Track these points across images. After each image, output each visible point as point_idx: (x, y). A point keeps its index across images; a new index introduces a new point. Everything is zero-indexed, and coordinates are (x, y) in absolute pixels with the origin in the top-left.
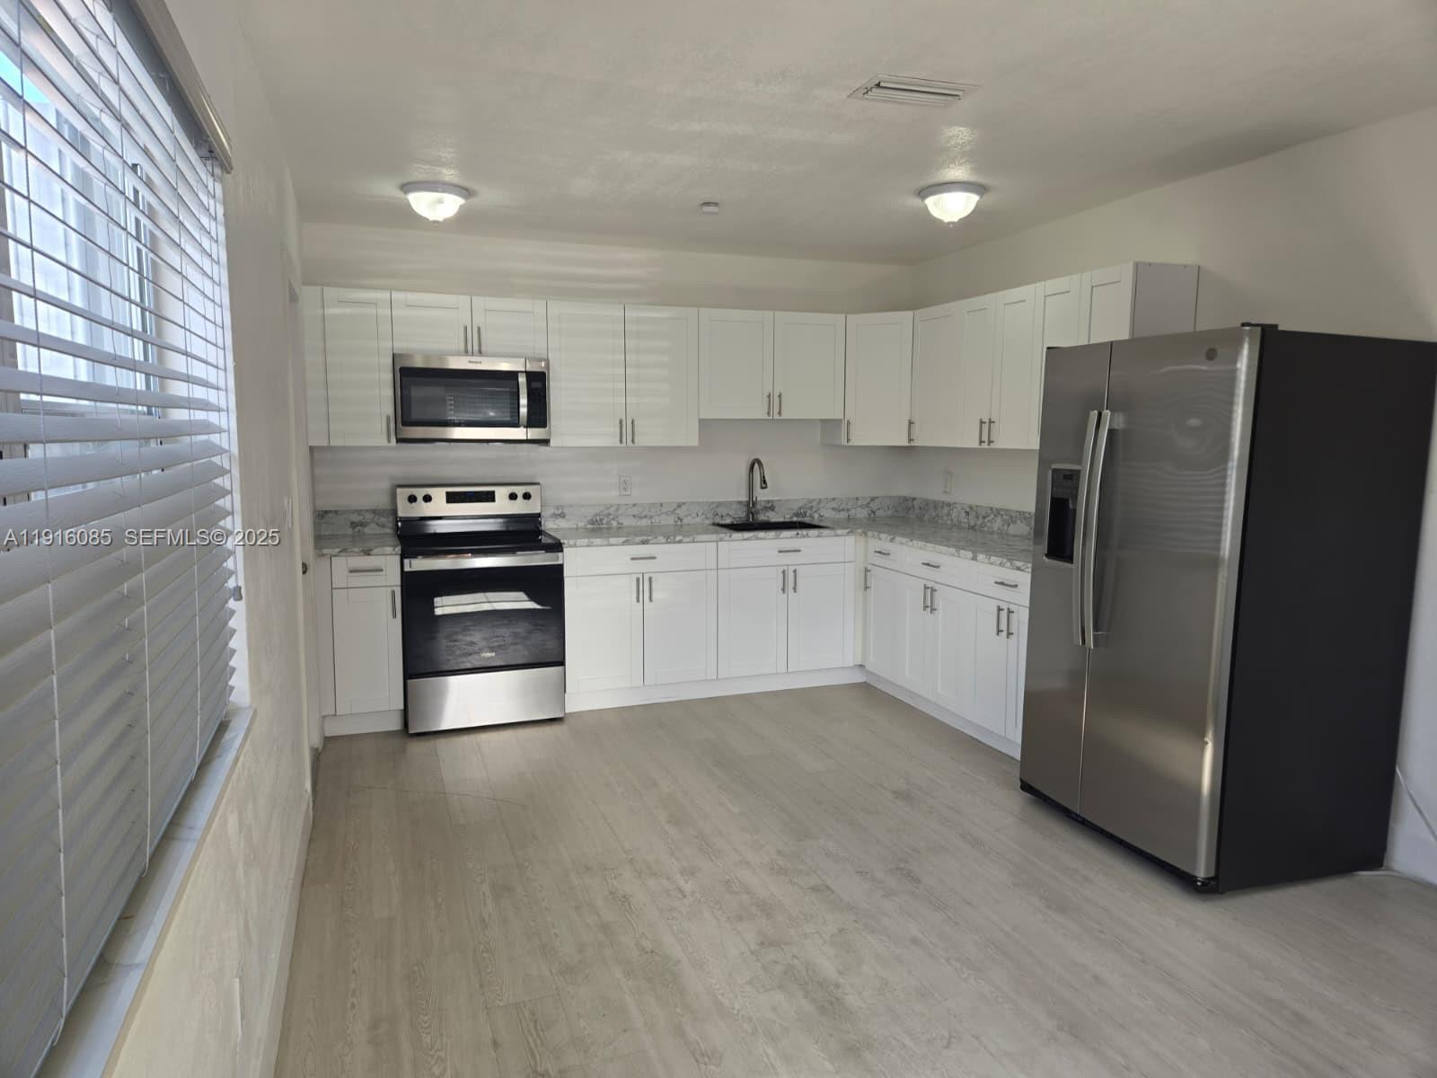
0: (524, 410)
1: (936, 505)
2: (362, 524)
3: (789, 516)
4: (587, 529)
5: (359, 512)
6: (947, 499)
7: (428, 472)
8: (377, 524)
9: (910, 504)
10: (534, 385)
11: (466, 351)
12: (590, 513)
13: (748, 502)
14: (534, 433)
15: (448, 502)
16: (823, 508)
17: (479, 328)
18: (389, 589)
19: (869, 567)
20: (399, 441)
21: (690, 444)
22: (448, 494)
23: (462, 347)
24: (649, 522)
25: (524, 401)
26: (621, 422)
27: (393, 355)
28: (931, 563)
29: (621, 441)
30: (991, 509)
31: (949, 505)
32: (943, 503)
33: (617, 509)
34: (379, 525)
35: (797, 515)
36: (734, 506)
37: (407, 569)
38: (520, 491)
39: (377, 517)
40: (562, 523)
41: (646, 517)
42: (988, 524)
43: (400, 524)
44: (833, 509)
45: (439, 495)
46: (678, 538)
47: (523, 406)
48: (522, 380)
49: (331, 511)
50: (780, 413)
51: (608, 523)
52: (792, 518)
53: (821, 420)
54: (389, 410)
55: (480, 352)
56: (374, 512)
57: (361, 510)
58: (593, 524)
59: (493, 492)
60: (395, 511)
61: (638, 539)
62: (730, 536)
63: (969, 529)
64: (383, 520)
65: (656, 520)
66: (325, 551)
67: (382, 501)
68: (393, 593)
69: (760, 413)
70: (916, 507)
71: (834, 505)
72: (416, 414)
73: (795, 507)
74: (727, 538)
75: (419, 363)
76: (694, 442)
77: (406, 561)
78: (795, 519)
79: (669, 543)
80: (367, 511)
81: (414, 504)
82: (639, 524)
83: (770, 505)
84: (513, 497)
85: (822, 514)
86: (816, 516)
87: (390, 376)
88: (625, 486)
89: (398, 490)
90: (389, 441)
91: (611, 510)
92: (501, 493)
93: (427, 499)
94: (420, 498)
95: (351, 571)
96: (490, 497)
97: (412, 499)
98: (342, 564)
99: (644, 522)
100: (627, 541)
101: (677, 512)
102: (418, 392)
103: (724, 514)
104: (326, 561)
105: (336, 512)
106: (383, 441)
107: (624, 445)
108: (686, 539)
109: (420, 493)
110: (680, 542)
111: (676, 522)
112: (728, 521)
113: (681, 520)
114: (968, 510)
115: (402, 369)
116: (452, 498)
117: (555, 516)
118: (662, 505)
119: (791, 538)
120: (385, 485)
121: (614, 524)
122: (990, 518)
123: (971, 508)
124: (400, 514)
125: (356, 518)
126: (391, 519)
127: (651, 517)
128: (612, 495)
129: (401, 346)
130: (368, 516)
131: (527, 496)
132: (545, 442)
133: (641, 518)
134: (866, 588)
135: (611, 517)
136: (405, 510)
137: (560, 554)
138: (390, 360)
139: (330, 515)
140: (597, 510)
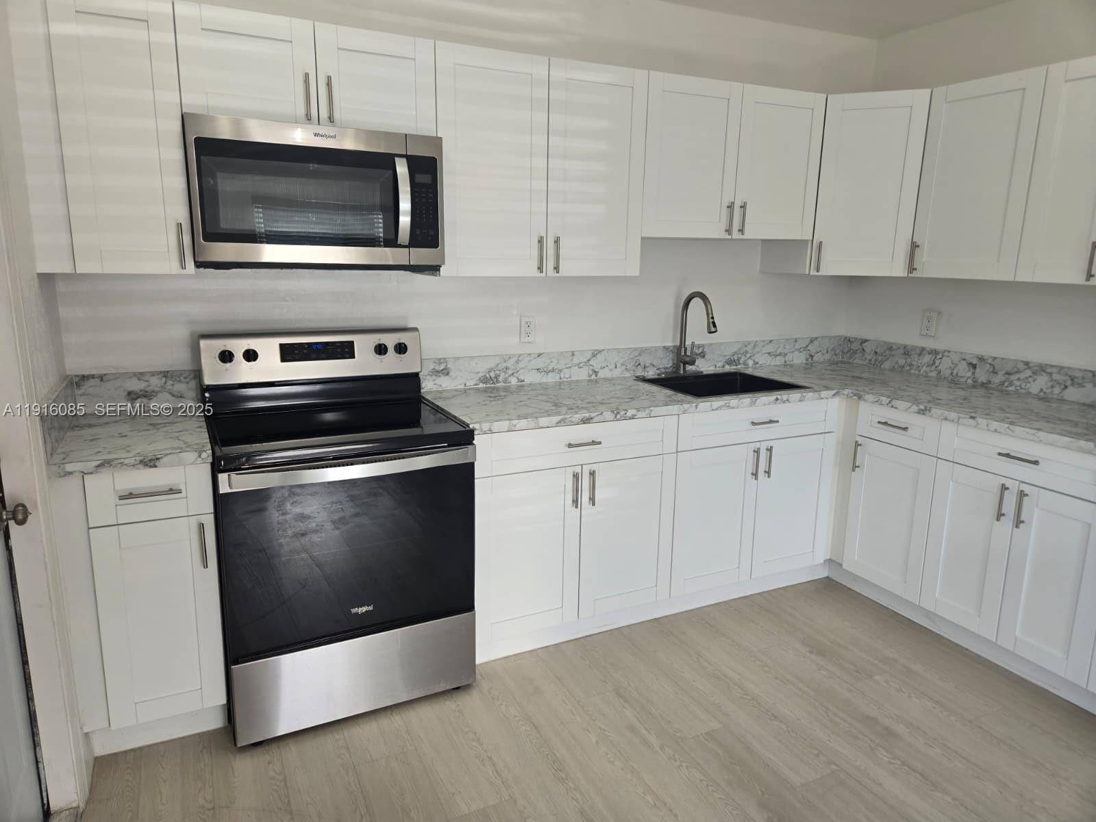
0: (405, 220)
1: (907, 351)
2: (147, 395)
3: (720, 364)
4: (478, 389)
5: (140, 376)
6: (929, 344)
7: (247, 313)
8: (170, 393)
9: (855, 346)
10: (421, 178)
11: (308, 118)
12: (482, 367)
13: (679, 349)
14: (420, 255)
15: (283, 359)
16: (758, 352)
17: (329, 78)
18: (193, 522)
19: (860, 440)
20: (199, 265)
21: (629, 273)
22: (282, 346)
23: (301, 111)
24: (558, 376)
25: (405, 205)
26: (540, 241)
27: (182, 115)
28: (1012, 454)
29: (540, 269)
30: (1027, 364)
31: (935, 352)
32: (923, 349)
33: (518, 362)
34: (173, 396)
35: (730, 362)
36: (660, 354)
37: (224, 489)
38: (390, 340)
39: (170, 383)
40: (445, 383)
41: (553, 370)
42: (1018, 383)
43: (207, 395)
44: (769, 353)
45: (269, 349)
46: (630, 413)
47: (405, 214)
48: (402, 169)
49: (93, 376)
50: (741, 231)
51: (505, 381)
52: (723, 366)
53: (764, 241)
54: (180, 213)
55: (331, 119)
56: (165, 374)
57: (141, 374)
58: (486, 383)
59: (352, 343)
60: (198, 374)
61: (577, 417)
62: (696, 407)
63: (974, 387)
64: (180, 387)
65: (566, 374)
66: (69, 467)
67: (178, 358)
68: (201, 526)
69: (718, 232)
70: (868, 350)
71: (771, 348)
72: (227, 221)
73: (728, 353)
74: (692, 410)
75: (224, 131)
76: (633, 270)
77: (223, 477)
78: (728, 369)
79: (618, 420)
80: (153, 374)
81: (228, 365)
82: (545, 380)
83: (701, 350)
84: (381, 350)
85: (756, 360)
86: (750, 363)
87: (178, 155)
88: (526, 328)
89: (203, 343)
90: (183, 267)
91: (510, 363)
92: (362, 345)
93: (251, 356)
94: (239, 356)
95: (122, 498)
96: (345, 351)
97: (226, 357)
98: (104, 487)
99: (551, 378)
100: (563, 420)
101: (591, 362)
102: (229, 185)
103: (647, 365)
104: (73, 483)
105: (101, 378)
106: (173, 267)
107: (544, 274)
108: (640, 414)
109: (238, 346)
110: (633, 418)
111: (590, 376)
112: (651, 374)
113: (596, 373)
114: (974, 361)
115: (198, 140)
116: (289, 353)
117: (436, 373)
118: (573, 355)
119: (769, 404)
120: (182, 333)
121: (514, 381)
122: (1023, 376)
123: (981, 359)
124: (208, 381)
125: (135, 385)
126: (193, 384)
127: (561, 371)
128: (510, 343)
129: (194, 101)
130: (155, 382)
131: (401, 349)
132: (434, 269)
133: (547, 372)
134: (855, 467)
135: (510, 372)
136: (215, 374)
137: (470, 447)
138: (179, 123)
139: (92, 382)
140: (491, 363)
